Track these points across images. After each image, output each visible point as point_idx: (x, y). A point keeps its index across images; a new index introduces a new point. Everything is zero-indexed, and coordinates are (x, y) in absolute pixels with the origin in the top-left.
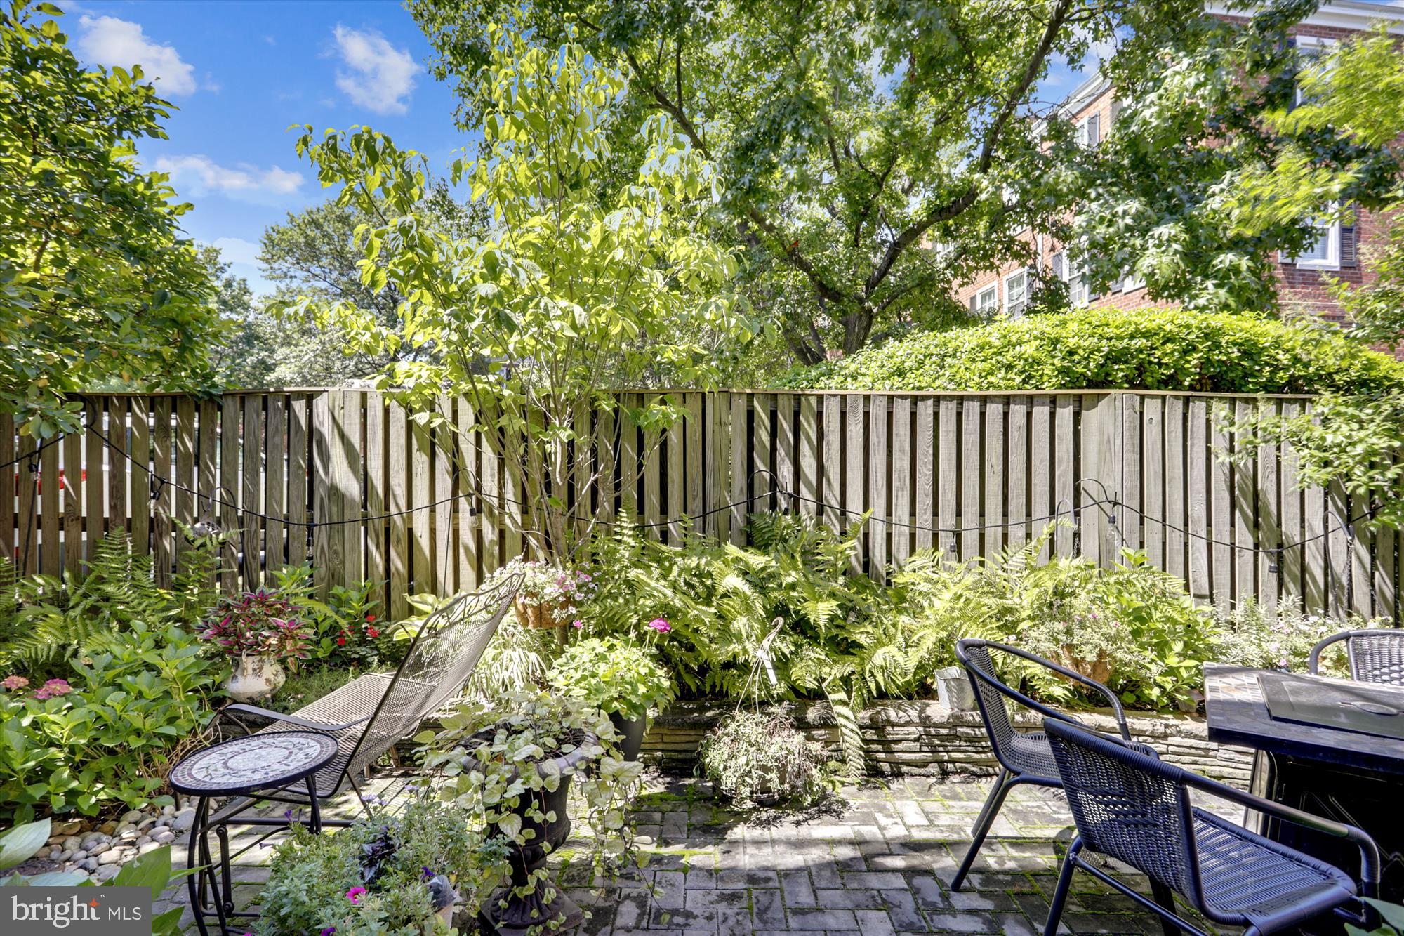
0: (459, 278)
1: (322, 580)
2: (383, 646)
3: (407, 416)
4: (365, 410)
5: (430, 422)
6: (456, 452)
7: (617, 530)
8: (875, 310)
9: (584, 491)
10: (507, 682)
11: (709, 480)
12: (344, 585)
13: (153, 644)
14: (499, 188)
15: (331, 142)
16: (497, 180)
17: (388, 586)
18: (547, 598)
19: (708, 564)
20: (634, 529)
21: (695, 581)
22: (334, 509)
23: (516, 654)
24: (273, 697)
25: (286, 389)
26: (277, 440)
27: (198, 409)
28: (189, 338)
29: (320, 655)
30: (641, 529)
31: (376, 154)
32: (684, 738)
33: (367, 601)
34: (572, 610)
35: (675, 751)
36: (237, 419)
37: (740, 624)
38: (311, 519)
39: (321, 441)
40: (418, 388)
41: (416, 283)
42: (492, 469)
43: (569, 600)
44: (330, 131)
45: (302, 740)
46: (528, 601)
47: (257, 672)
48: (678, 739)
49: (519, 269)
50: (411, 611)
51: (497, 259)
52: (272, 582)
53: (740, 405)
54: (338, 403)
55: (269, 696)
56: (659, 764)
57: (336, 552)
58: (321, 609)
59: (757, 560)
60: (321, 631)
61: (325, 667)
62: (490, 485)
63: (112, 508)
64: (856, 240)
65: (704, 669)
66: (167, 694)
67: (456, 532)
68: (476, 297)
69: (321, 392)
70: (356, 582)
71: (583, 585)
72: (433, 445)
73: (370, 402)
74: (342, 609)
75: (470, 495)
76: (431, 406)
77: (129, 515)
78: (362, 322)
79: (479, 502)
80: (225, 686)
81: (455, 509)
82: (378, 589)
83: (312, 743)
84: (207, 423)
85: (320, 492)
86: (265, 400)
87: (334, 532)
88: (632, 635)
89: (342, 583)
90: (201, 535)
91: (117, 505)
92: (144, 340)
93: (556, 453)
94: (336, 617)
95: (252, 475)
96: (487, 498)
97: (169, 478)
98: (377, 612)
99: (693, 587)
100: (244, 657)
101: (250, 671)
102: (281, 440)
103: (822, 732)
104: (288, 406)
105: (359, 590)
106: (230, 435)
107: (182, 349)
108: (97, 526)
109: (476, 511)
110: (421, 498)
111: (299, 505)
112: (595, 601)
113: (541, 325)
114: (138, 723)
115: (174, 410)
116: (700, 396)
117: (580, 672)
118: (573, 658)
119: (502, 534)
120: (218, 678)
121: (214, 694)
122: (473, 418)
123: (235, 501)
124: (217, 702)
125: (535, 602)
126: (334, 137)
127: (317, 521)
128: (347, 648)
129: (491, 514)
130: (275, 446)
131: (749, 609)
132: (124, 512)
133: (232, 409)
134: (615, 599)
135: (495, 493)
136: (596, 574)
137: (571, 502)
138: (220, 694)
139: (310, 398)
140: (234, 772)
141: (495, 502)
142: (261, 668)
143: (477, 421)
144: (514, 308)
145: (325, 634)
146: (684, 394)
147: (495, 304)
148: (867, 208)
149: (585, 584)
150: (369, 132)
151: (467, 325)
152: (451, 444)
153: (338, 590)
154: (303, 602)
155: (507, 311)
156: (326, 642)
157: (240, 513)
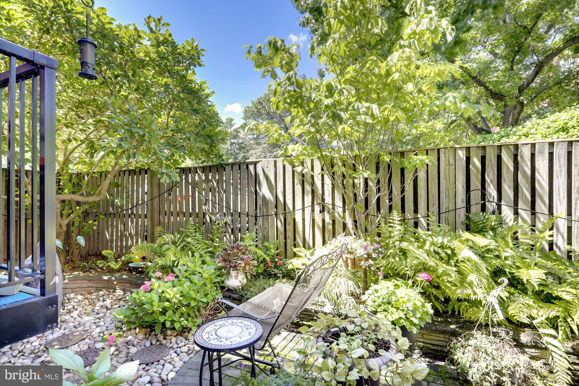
0: (314, 99)
1: (261, 239)
2: (284, 270)
3: (293, 169)
4: (276, 168)
5: (302, 171)
6: (313, 184)
7: (391, 221)
8: (525, 102)
9: (373, 201)
10: (338, 294)
11: (443, 195)
12: (268, 242)
13: (201, 262)
14: (332, 56)
15: (259, 50)
16: (331, 51)
17: (286, 243)
18: (358, 255)
19: (449, 241)
20: (400, 221)
21: (440, 251)
22: (265, 210)
23: (343, 280)
24: (242, 288)
25: (247, 161)
26: (244, 181)
27: (217, 171)
28: (213, 142)
29: (260, 271)
30: (403, 221)
31: (278, 48)
32: (436, 338)
33: (277, 249)
34: (371, 262)
35: (431, 344)
36: (230, 173)
37: (472, 277)
38: (256, 214)
39: (259, 182)
40: (297, 157)
41: (295, 105)
42: (329, 192)
43: (369, 257)
44: (259, 45)
45: (248, 323)
46: (348, 256)
47: (236, 277)
48: (432, 338)
49: (344, 90)
50: (295, 255)
51: (333, 86)
52: (242, 239)
53: (462, 154)
54: (266, 165)
55: (240, 288)
56: (421, 350)
57: (265, 228)
58: (260, 252)
59: (481, 241)
60: (260, 261)
61: (261, 277)
62: (328, 199)
63: (192, 209)
64: (512, 67)
65: (447, 300)
66: (205, 285)
67: (313, 220)
68: (323, 107)
69: (259, 162)
70: (273, 241)
71: (376, 250)
72: (303, 181)
73: (278, 164)
74: (268, 252)
75: (319, 204)
76: (302, 164)
77: (197, 211)
78: (274, 129)
79: (323, 207)
80: (225, 282)
81: (313, 210)
82: (282, 244)
83: (253, 326)
84: (221, 176)
85: (260, 202)
86: (240, 166)
87: (265, 219)
88: (410, 282)
89: (268, 241)
90: (218, 220)
91: (194, 208)
92: (198, 143)
93: (360, 184)
94: (265, 256)
95: (236, 195)
96: (327, 205)
97: (209, 198)
98: (282, 253)
99: (438, 253)
100: (231, 271)
101: (234, 277)
102: (245, 182)
103: (533, 350)
104: (247, 168)
105: (274, 244)
106: (228, 180)
107: (211, 146)
108: (187, 215)
109: (322, 211)
110: (299, 205)
111: (252, 208)
112: (383, 258)
113: (354, 119)
114: (194, 296)
115: (210, 172)
116: (436, 151)
117: (381, 300)
118: (377, 291)
119: (334, 222)
120: (223, 279)
121: (221, 285)
122: (320, 168)
123: (230, 207)
124: (223, 288)
125: (352, 257)
126: (260, 48)
127: (258, 215)
128: (270, 269)
129: (329, 212)
130: (243, 184)
131: (478, 270)
132: (196, 211)
133: (229, 170)
134: (394, 257)
135: (330, 203)
136: (382, 244)
137: (367, 207)
138: (223, 285)
139: (255, 164)
140: (219, 338)
141: (331, 207)
142: (238, 276)
143: (322, 170)
144: (341, 110)
145: (262, 262)
146: (427, 150)
147: (332, 109)
148: (520, 48)
149: (378, 249)
150: (275, 39)
151: (319, 121)
152: (311, 180)
153: (266, 244)
154: (253, 249)
155: (338, 112)
156: (262, 265)
157: (232, 211)
